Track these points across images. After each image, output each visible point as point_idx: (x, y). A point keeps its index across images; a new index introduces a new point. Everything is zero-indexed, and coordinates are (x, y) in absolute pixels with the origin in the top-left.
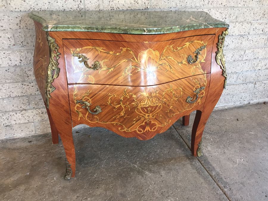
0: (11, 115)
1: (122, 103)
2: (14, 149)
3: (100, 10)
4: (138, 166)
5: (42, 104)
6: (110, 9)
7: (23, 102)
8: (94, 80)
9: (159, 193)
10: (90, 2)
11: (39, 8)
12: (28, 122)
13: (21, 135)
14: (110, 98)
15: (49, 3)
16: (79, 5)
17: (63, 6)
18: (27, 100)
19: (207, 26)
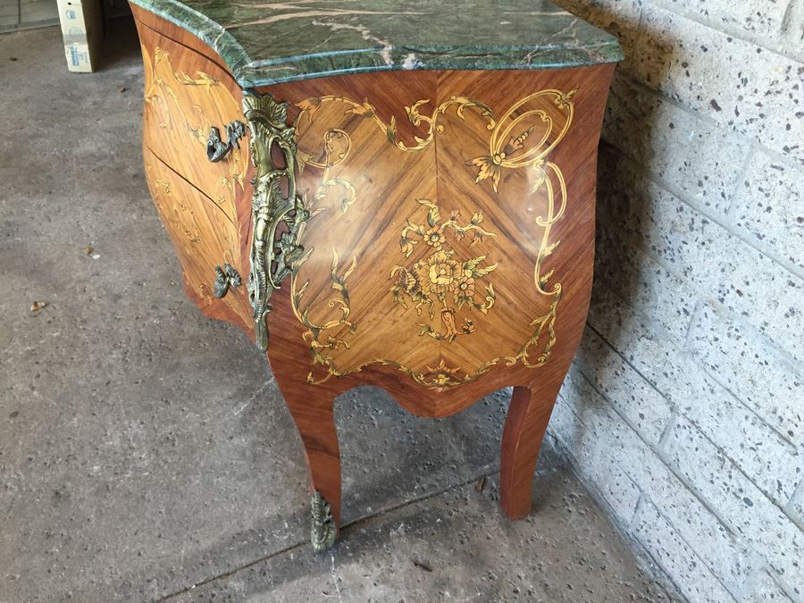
19: (211, 39)
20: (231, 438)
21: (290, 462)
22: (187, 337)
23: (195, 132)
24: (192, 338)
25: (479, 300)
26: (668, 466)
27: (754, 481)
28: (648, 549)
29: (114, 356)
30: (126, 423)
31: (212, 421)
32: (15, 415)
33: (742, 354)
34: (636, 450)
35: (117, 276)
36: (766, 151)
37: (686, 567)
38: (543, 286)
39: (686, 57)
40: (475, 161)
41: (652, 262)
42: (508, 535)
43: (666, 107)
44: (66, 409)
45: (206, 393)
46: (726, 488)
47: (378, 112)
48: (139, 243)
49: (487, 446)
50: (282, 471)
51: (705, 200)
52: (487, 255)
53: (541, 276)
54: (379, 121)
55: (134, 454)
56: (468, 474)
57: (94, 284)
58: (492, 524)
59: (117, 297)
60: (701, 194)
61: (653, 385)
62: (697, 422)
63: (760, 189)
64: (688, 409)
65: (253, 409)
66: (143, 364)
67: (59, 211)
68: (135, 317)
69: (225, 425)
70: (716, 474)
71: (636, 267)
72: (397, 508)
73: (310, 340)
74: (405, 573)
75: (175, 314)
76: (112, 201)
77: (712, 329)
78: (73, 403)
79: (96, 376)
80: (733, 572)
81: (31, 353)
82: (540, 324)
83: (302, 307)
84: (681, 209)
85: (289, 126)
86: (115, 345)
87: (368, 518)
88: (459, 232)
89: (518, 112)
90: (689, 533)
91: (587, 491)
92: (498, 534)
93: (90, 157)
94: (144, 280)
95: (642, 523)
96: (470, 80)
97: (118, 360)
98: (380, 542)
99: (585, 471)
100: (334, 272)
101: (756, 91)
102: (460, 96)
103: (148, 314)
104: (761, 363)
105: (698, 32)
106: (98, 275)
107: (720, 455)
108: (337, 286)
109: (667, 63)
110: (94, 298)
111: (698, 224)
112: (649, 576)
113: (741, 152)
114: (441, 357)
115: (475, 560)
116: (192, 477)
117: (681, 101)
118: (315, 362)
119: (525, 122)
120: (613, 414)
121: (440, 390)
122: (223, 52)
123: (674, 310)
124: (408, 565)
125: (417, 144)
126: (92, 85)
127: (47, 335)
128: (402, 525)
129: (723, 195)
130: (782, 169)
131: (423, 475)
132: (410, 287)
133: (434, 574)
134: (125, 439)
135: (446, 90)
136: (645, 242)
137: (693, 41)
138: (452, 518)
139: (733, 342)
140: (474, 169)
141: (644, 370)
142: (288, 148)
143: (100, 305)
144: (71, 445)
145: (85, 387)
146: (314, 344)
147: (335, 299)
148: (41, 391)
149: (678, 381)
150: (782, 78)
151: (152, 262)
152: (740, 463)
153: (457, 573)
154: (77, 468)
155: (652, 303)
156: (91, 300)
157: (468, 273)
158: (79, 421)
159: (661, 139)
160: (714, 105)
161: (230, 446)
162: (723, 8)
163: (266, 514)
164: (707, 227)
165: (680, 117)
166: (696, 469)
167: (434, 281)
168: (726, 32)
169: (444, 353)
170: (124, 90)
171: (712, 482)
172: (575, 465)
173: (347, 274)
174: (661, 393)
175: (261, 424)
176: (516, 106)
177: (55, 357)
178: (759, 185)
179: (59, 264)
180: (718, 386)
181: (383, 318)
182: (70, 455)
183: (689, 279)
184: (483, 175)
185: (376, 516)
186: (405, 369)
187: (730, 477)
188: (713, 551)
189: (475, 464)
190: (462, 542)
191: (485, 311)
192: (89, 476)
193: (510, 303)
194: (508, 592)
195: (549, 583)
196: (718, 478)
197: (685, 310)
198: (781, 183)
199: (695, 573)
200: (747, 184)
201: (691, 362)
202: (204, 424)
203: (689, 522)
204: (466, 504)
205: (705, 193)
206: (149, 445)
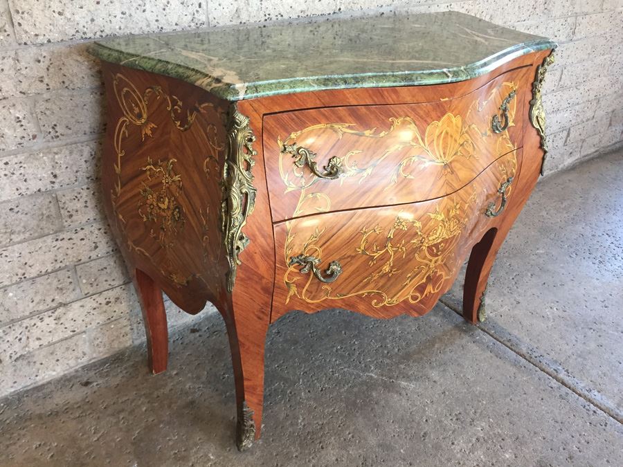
0: (26, 328)
1: (390, 245)
2: (55, 414)
3: (241, 23)
4: (376, 374)
5: (106, 281)
6: (263, 20)
7: (60, 286)
8: (329, 201)
9: (452, 420)
10: (220, 5)
11: (97, 29)
12: (72, 333)
13: (54, 373)
14: (364, 238)
15: (123, 13)
16: (196, 13)
17: (157, 21)
18: (69, 277)
65: (404, 377)
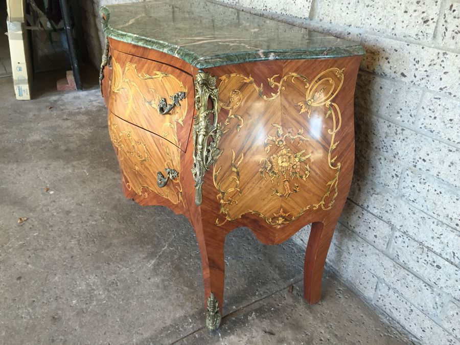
4: (165, 250)
19: (172, 51)
20: (149, 279)
21: (185, 288)
22: (113, 229)
23: (150, 103)
24: (116, 230)
25: (302, 173)
26: (393, 259)
27: (440, 255)
28: (384, 310)
29: (73, 243)
30: (87, 276)
31: (136, 271)
32: (19, 278)
33: (428, 191)
34: (374, 255)
35: (66, 201)
36: (431, 91)
37: (407, 314)
38: (332, 164)
39: (387, 55)
40: (299, 104)
41: (376, 155)
42: (311, 313)
43: (378, 79)
44: (50, 272)
45: (130, 257)
46: (426, 262)
47: (255, 81)
48: (75, 184)
49: (289, 270)
50: (182, 293)
51: (401, 119)
52: (306, 150)
53: (331, 160)
54: (255, 86)
55: (95, 292)
56: (283, 285)
57: (53, 206)
58: (301, 308)
59: (68, 213)
60: (399, 117)
61: (380, 218)
62: (407, 232)
63: (430, 109)
64: (401, 226)
65: (159, 263)
66: (90, 245)
67: (25, 170)
68: (81, 222)
69: (145, 272)
70: (420, 256)
71: (367, 159)
72: (249, 305)
73: (220, 199)
74: (261, 338)
75: (103, 218)
76: (55, 163)
77: (411, 181)
78: (54, 269)
79: (64, 254)
80: (434, 308)
81: (22, 246)
82: (330, 185)
83: (218, 181)
84: (390, 126)
85: (216, 88)
86: (72, 237)
87: (234, 312)
88: (292, 139)
89: (319, 79)
90: (407, 293)
91: (346, 286)
92: (306, 313)
93: (36, 143)
94: (82, 203)
95: (380, 297)
96: (299, 64)
97: (75, 244)
98: (244, 323)
99: (344, 276)
100: (233, 162)
101: (424, 65)
102: (294, 72)
103: (88, 219)
104: (438, 194)
105: (392, 43)
106: (54, 202)
107: (421, 246)
108: (234, 169)
109: (377, 59)
110: (55, 214)
111: (399, 131)
112: (387, 324)
113: (418, 94)
114: (281, 207)
115: (297, 327)
116: (131, 301)
117: (386, 75)
118: (221, 212)
119: (322, 84)
120: (359, 239)
121: (279, 227)
122: (182, 56)
123: (390, 176)
124: (261, 333)
125: (272, 97)
126: (31, 106)
127: (31, 235)
128: (254, 313)
129: (411, 116)
130: (440, 99)
131: (259, 287)
132: (268, 169)
133: (275, 336)
134: (88, 285)
135: (288, 69)
136: (371, 146)
137: (390, 48)
138: (280, 307)
139: (422, 186)
140: (299, 108)
141: (375, 211)
142: (215, 99)
143: (59, 217)
144: (57, 292)
145: (58, 260)
146: (222, 201)
147: (233, 176)
148: (33, 264)
149: (394, 213)
150: (436, 58)
151: (85, 193)
152: (432, 247)
153: (288, 334)
154: (63, 303)
155: (377, 175)
156: (53, 215)
157: (297, 160)
158: (59, 278)
159: (376, 95)
160: (403, 75)
161: (150, 283)
162: (404, 31)
163: (177, 316)
164: (404, 132)
165: (386, 83)
166: (409, 257)
167: (280, 165)
168: (406, 42)
169: (283, 205)
170: (51, 108)
171: (418, 261)
172: (338, 274)
173: (239, 163)
174: (385, 222)
175: (165, 270)
176: (319, 76)
177: (38, 246)
178: (429, 108)
179: (30, 198)
180: (417, 210)
181: (255, 186)
182: (57, 297)
183: (397, 159)
184: (303, 111)
185: (238, 310)
186: (262, 216)
187: (428, 256)
188: (422, 299)
189: (285, 279)
190: (287, 319)
191: (305, 179)
192: (71, 306)
193: (317, 174)
194: (318, 340)
195: (337, 334)
196: (421, 258)
197: (396, 175)
198: (439, 105)
199: (413, 315)
200: (423, 108)
201: (401, 201)
202: (132, 273)
203: (407, 287)
204: (285, 299)
205: (401, 116)
206: (103, 287)
